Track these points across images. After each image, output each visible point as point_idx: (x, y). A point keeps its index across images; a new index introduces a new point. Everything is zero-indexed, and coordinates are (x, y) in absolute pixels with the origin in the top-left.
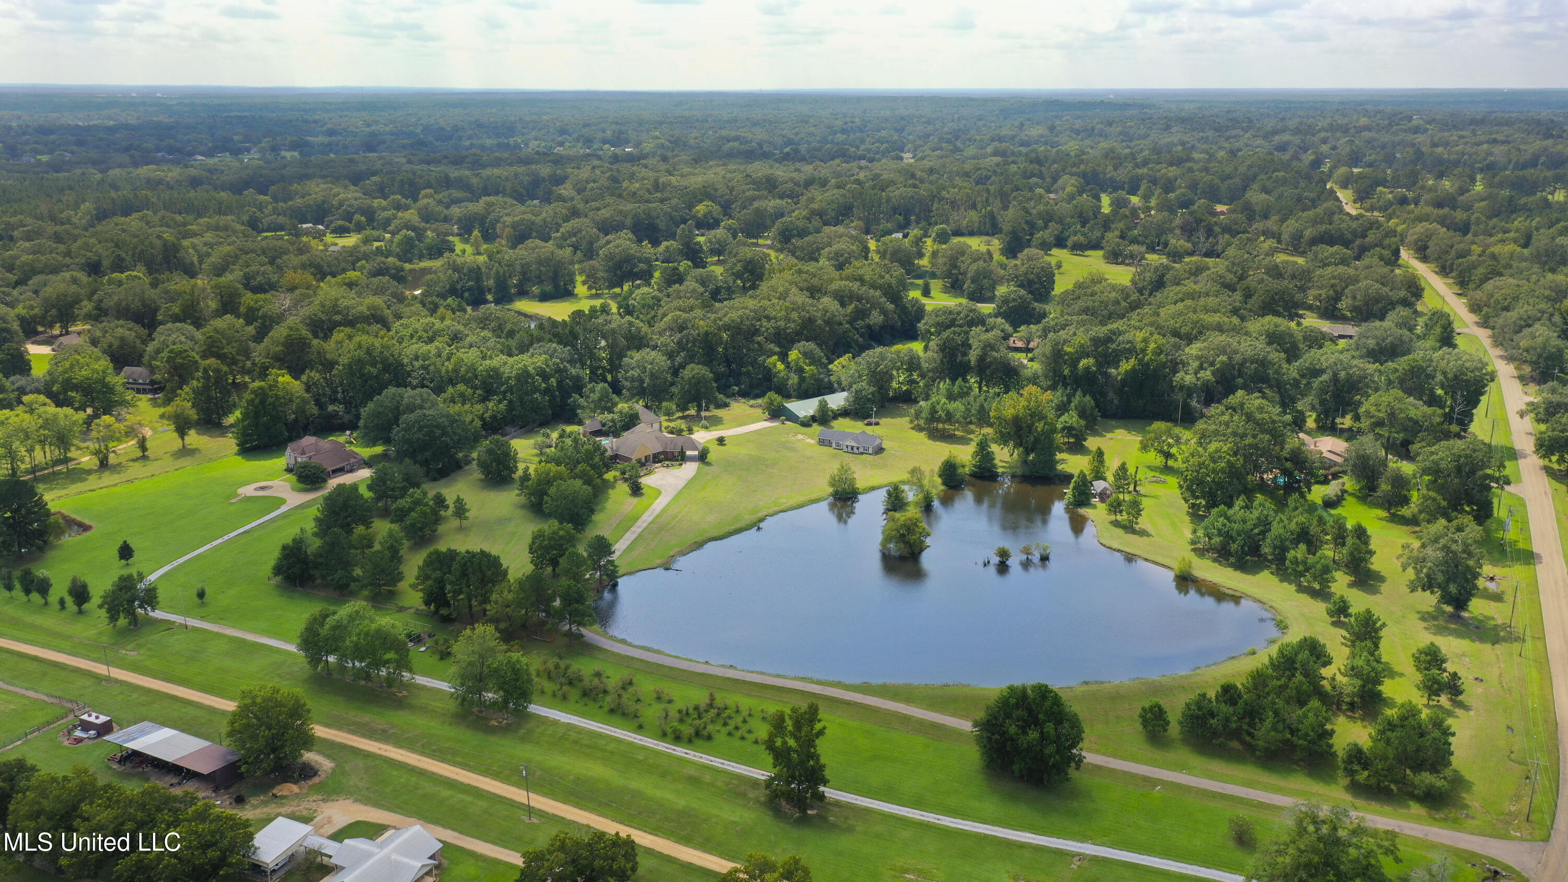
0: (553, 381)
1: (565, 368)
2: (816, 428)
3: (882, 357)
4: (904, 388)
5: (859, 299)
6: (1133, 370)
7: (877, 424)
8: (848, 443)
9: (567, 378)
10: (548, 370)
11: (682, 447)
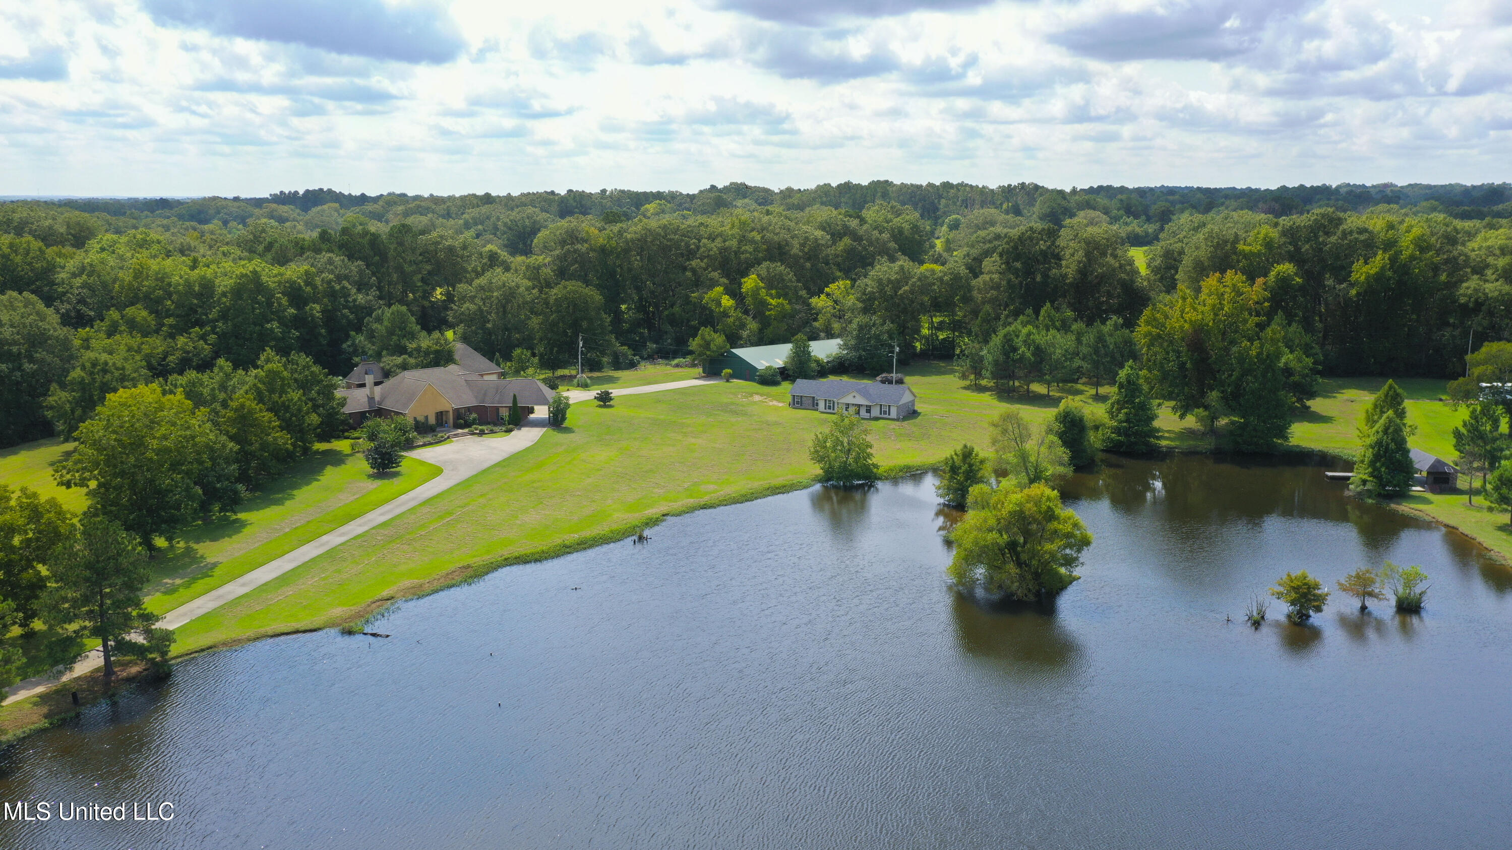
0: (316, 309)
1: (345, 294)
2: (786, 387)
3: (905, 276)
4: (942, 336)
5: (857, 238)
6: (1379, 277)
7: (900, 382)
8: (849, 399)
9: (345, 307)
10: (308, 289)
11: (515, 396)
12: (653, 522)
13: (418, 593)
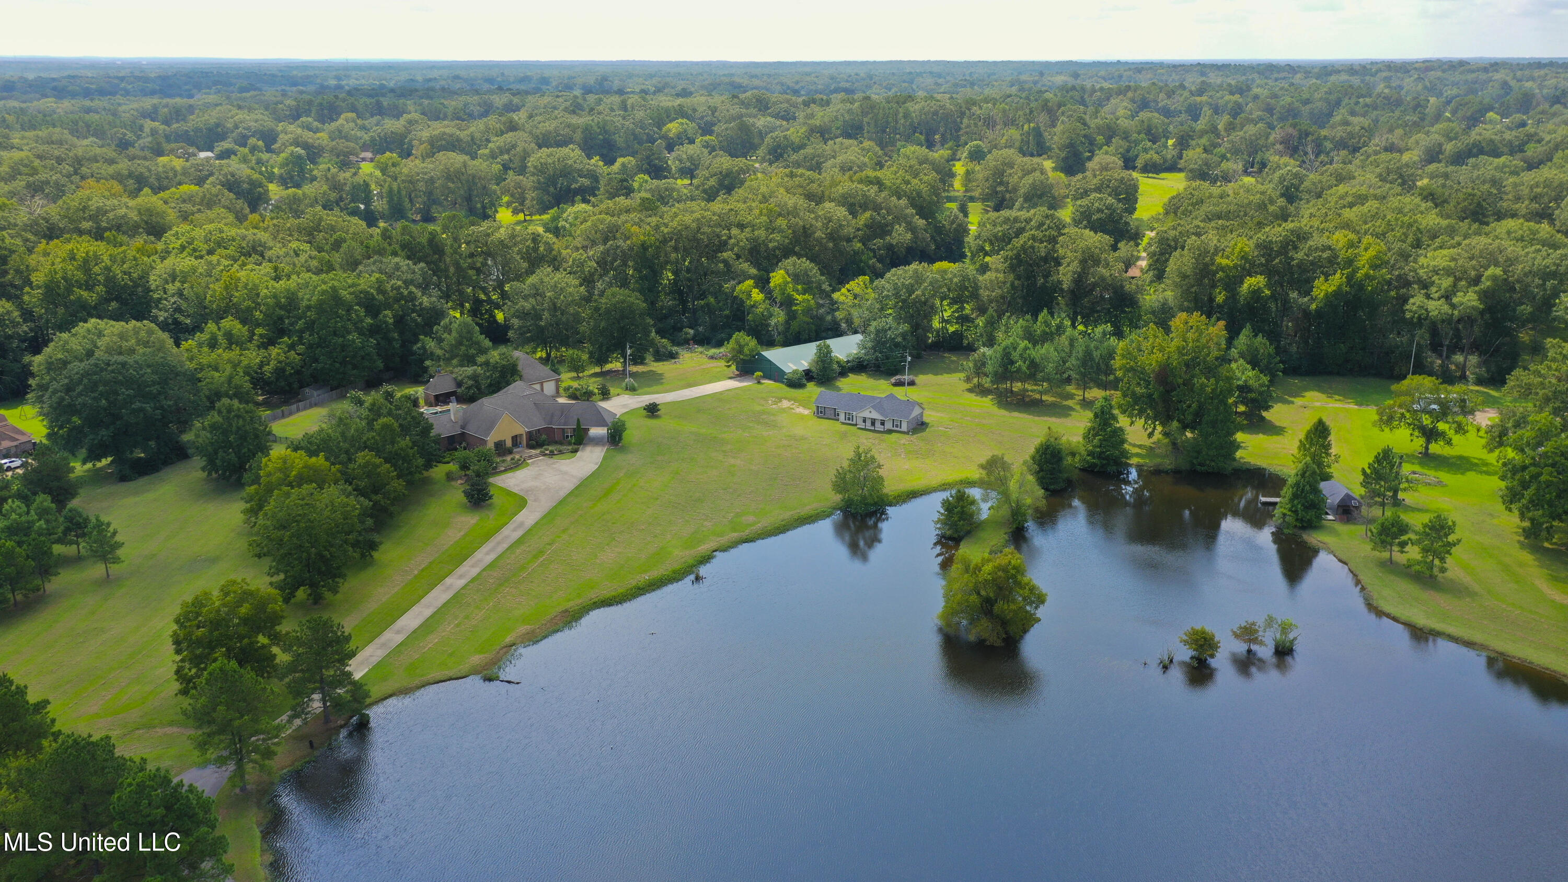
0: (388, 316)
1: (412, 298)
2: (813, 390)
3: (918, 279)
4: (951, 329)
5: (877, 208)
6: (1337, 294)
7: (912, 383)
8: (866, 414)
9: (413, 311)
10: (380, 297)
11: (578, 420)
12: (706, 559)
13: (533, 638)
